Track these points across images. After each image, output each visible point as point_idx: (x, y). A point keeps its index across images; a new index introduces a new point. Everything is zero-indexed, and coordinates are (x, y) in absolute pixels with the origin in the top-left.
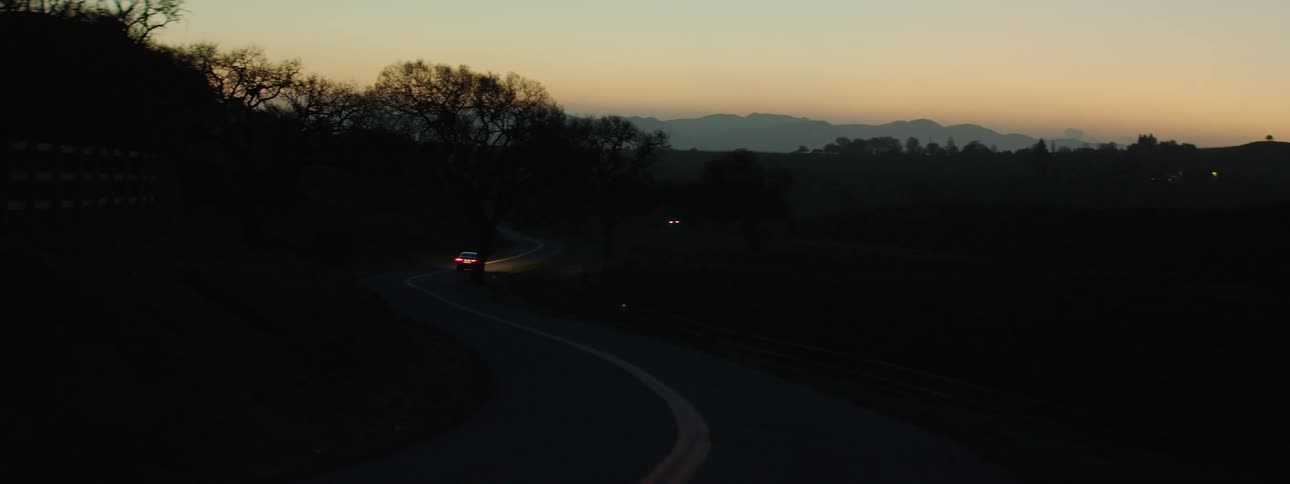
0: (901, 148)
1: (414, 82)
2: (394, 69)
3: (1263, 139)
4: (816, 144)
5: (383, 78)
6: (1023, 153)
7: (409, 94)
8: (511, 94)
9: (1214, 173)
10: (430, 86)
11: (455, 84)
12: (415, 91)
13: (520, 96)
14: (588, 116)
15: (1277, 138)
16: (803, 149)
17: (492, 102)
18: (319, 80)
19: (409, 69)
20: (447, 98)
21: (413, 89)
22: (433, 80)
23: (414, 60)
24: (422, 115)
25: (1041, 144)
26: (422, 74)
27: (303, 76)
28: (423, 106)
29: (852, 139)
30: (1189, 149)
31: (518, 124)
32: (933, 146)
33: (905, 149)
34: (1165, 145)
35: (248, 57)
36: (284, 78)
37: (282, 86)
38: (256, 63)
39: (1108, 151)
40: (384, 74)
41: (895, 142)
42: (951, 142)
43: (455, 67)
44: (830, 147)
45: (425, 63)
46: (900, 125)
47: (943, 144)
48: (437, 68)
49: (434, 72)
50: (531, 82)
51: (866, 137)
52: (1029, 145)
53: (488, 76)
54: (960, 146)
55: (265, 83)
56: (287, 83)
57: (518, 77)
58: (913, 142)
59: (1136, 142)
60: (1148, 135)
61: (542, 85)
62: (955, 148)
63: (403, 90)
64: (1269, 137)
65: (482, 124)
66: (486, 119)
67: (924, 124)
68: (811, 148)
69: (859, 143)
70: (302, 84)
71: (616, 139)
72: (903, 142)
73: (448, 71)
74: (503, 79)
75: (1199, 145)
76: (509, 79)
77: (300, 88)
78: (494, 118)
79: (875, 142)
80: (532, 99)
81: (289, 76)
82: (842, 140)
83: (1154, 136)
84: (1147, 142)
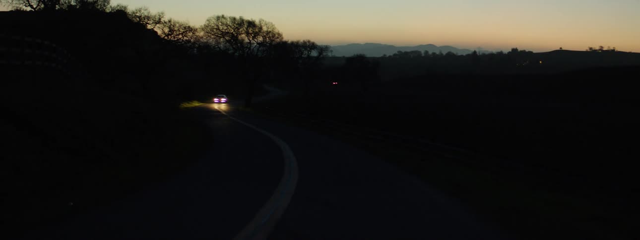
0: (421, 54)
1: (220, 24)
2: (212, 19)
3: (558, 49)
4: (389, 53)
5: (208, 22)
6: (468, 55)
7: (218, 29)
8: (261, 28)
9: (541, 62)
10: (227, 25)
11: (238, 24)
12: (221, 28)
13: (265, 29)
14: (298, 40)
15: (563, 49)
16: (385, 55)
17: (253, 32)
18: (172, 21)
19: (218, 18)
20: (234, 30)
21: (220, 26)
22: (228, 22)
23: (220, 14)
24: (224, 37)
25: (475, 52)
26: (224, 20)
27: (166, 19)
28: (224, 34)
29: (403, 51)
30: (530, 53)
31: (264, 40)
32: (434, 54)
33: (423, 55)
34: (521, 51)
35: (142, 11)
36: (157, 20)
37: (156, 23)
38: (146, 14)
39: (500, 54)
40: (208, 20)
41: (420, 52)
42: (441, 52)
43: (238, 17)
44: (395, 55)
45: (225, 16)
46: (421, 46)
47: (438, 53)
48: (230, 18)
49: (229, 19)
50: (269, 23)
51: (408, 50)
52: (470, 53)
53: (251, 21)
54: (444, 53)
55: (149, 22)
56: (159, 22)
57: (263, 21)
58: (426, 52)
59: (510, 51)
60: (515, 48)
61: (273, 23)
62: (442, 54)
63: (216, 27)
64: (561, 48)
65: (249, 41)
66: (251, 39)
67: (431, 46)
68: (388, 55)
69: (406, 53)
70: (165, 23)
71: (309, 49)
72: (423, 52)
73: (235, 19)
74: (257, 22)
75: (534, 52)
76: (260, 22)
77: (165, 24)
78: (254, 38)
79: (412, 52)
80: (269, 30)
81: (160, 19)
82: (400, 52)
83: (518, 48)
84: (515, 51)
